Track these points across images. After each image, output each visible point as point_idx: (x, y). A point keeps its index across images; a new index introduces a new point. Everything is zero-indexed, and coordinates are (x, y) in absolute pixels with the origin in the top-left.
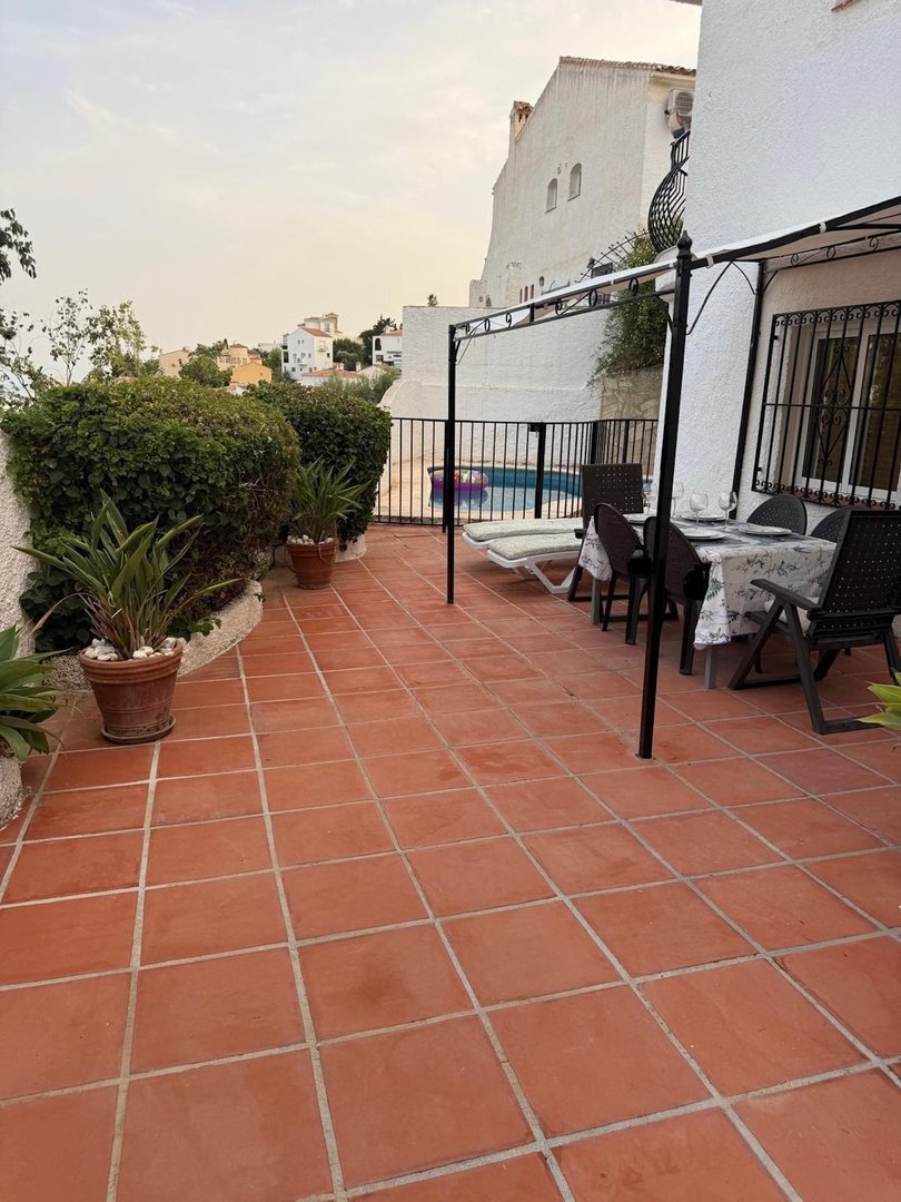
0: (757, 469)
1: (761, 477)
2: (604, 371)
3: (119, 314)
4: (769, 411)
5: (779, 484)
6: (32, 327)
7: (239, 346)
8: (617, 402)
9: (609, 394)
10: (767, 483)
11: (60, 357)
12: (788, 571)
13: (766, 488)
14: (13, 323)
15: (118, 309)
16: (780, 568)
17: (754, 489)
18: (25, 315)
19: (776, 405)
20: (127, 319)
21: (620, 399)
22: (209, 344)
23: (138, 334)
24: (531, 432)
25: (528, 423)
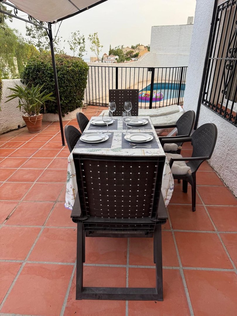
0: (204, 93)
3: (94, 36)
6: (65, 41)
7: (142, 45)
10: (206, 101)
11: (72, 50)
13: (206, 103)
14: (58, 40)
15: (93, 35)
17: (202, 103)
18: (61, 37)
20: (96, 37)
22: (135, 45)
23: (98, 42)
24: (149, 71)
25: (148, 68)
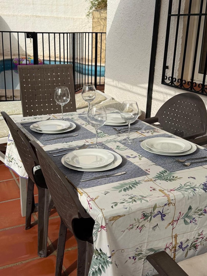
0: (165, 67)
1: (169, 73)
2: (94, 8)
4: (174, 20)
5: (181, 80)
8: (100, 25)
9: (96, 20)
10: (172, 77)
12: (196, 216)
13: (172, 82)
16: (187, 216)
17: (163, 82)
19: (179, 15)
21: (102, 23)
24: (27, 37)
25: (25, 32)
